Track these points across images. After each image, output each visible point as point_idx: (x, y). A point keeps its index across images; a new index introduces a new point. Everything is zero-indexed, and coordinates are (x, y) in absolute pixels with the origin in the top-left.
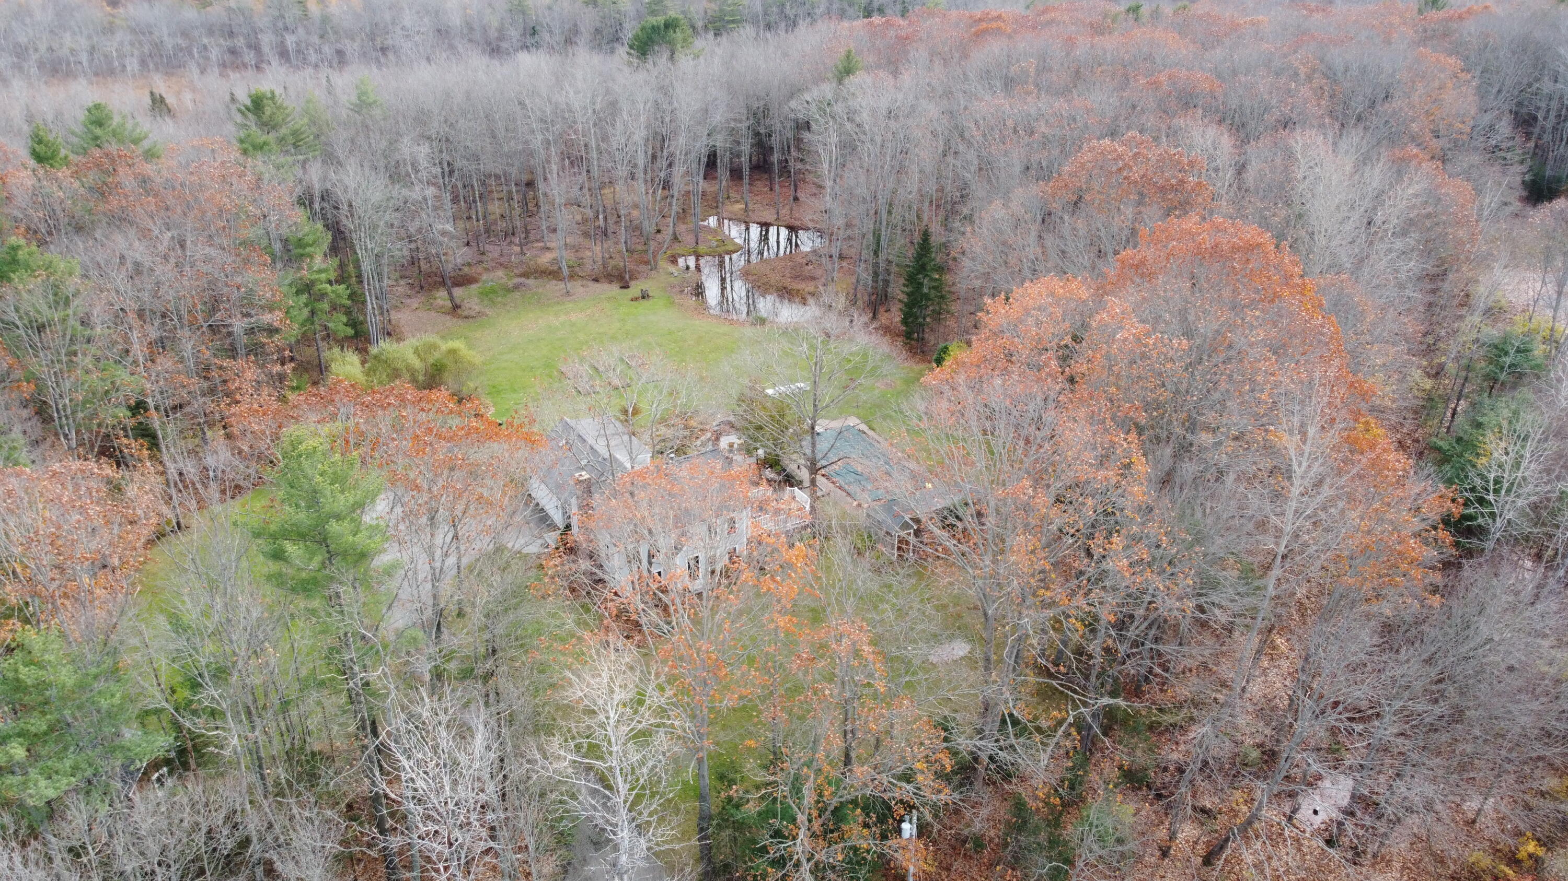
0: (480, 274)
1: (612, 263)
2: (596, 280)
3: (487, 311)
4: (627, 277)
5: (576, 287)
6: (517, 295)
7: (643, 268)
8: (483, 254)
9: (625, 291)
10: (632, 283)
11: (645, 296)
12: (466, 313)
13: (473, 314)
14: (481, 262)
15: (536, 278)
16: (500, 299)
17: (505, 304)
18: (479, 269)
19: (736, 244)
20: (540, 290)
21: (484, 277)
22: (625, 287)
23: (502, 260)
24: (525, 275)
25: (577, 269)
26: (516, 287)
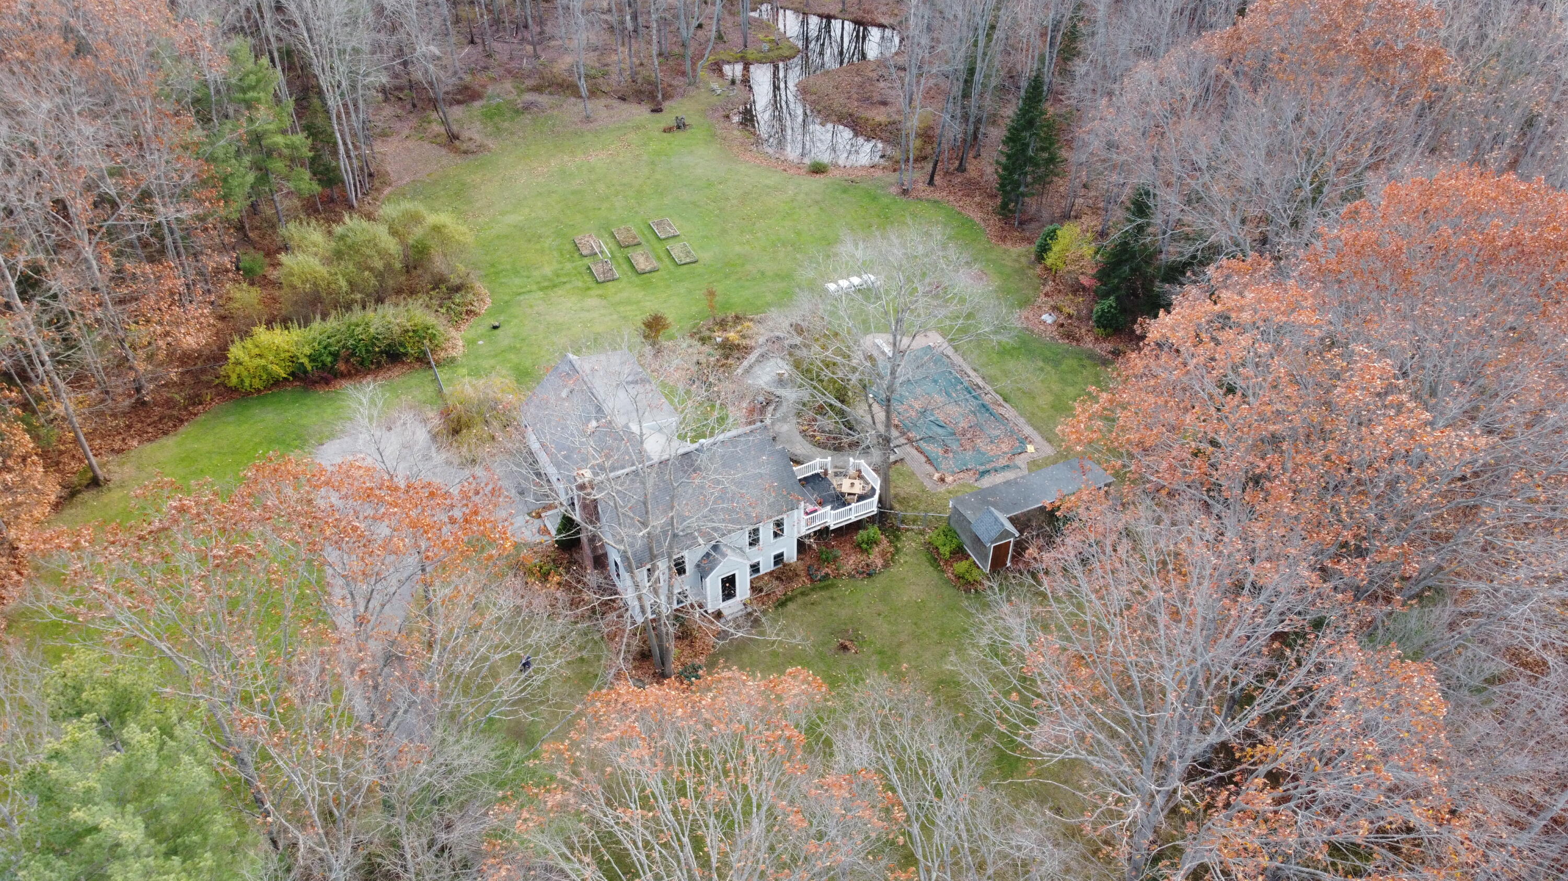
0: (484, 86)
1: (644, 72)
2: (623, 99)
3: (490, 143)
4: (660, 96)
5: (597, 106)
6: (527, 118)
7: (678, 81)
8: (489, 56)
9: (658, 115)
10: (666, 105)
11: (681, 126)
12: (464, 147)
13: (473, 147)
14: (486, 68)
15: (551, 93)
16: (506, 124)
17: (512, 134)
18: (482, 78)
19: (791, 47)
20: (555, 113)
21: (490, 90)
22: (657, 110)
23: (513, 65)
24: (538, 89)
25: (601, 81)
26: (527, 107)
